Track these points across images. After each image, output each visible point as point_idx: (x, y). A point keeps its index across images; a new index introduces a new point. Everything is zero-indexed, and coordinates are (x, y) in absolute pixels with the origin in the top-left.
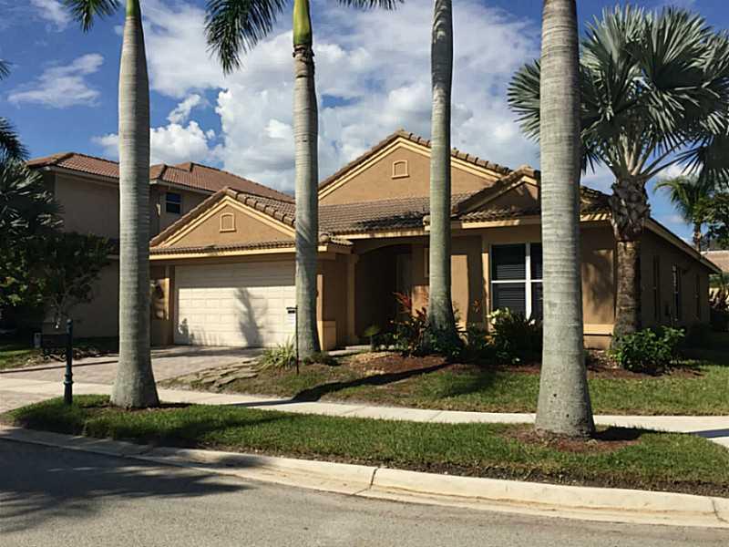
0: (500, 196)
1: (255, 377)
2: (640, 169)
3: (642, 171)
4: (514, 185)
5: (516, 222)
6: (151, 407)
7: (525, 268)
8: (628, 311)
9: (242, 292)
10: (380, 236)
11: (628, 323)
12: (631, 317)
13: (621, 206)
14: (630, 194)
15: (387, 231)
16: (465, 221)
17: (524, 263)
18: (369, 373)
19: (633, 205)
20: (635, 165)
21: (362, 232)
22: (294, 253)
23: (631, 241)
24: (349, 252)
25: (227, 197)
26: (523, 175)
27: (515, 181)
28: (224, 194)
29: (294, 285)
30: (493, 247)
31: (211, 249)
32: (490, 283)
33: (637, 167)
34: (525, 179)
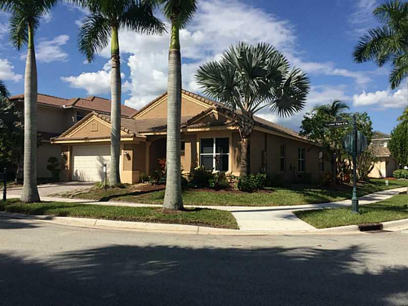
0: (203, 118)
1: (89, 193)
2: (250, 108)
3: (251, 109)
4: (209, 113)
5: (208, 129)
6: (36, 202)
7: (213, 149)
8: (244, 167)
9: (100, 158)
10: (158, 134)
11: (244, 172)
12: (245, 169)
13: (242, 124)
14: (245, 118)
15: (161, 132)
16: (189, 128)
17: (213, 147)
18: (134, 191)
19: (246, 124)
20: (248, 107)
21: (151, 132)
22: (110, 142)
23: (245, 138)
24: (145, 141)
25: (94, 116)
26: (212, 109)
27: (209, 111)
28: (93, 115)
29: (110, 155)
30: (202, 139)
31: (86, 139)
32: (200, 155)
33: (249, 108)
34: (213, 111)
